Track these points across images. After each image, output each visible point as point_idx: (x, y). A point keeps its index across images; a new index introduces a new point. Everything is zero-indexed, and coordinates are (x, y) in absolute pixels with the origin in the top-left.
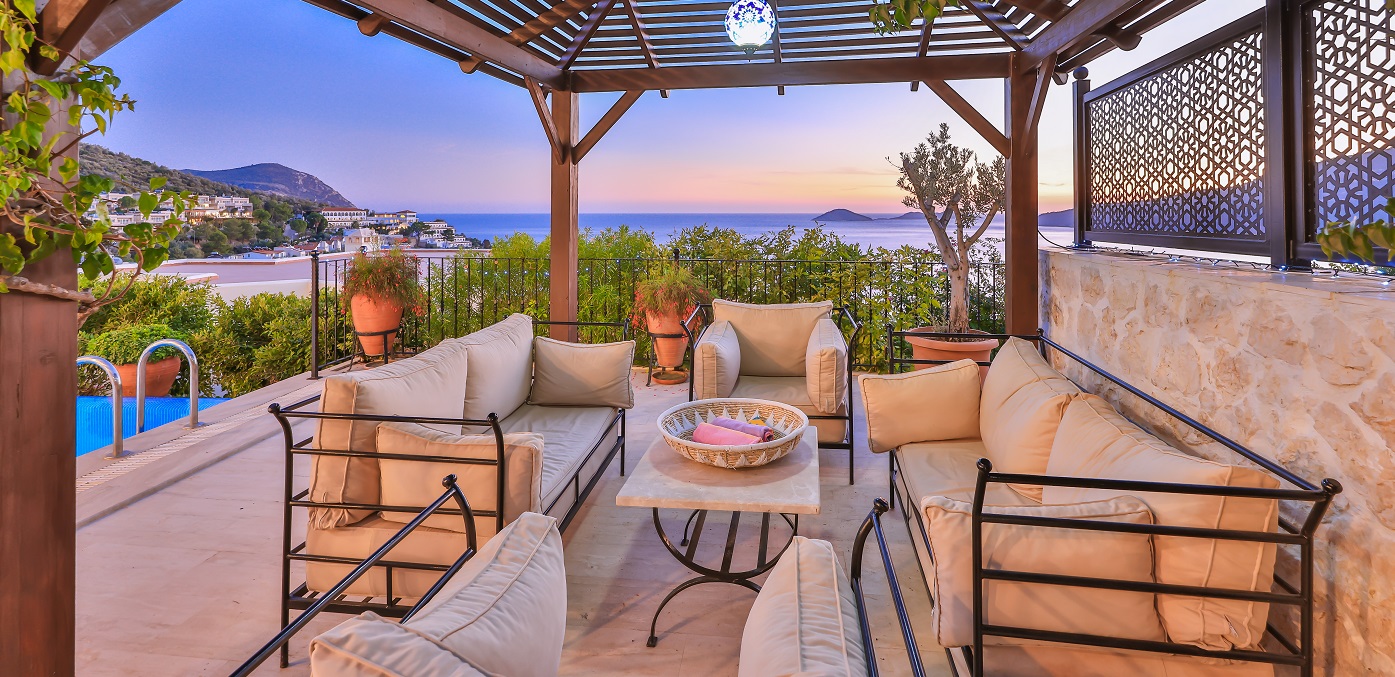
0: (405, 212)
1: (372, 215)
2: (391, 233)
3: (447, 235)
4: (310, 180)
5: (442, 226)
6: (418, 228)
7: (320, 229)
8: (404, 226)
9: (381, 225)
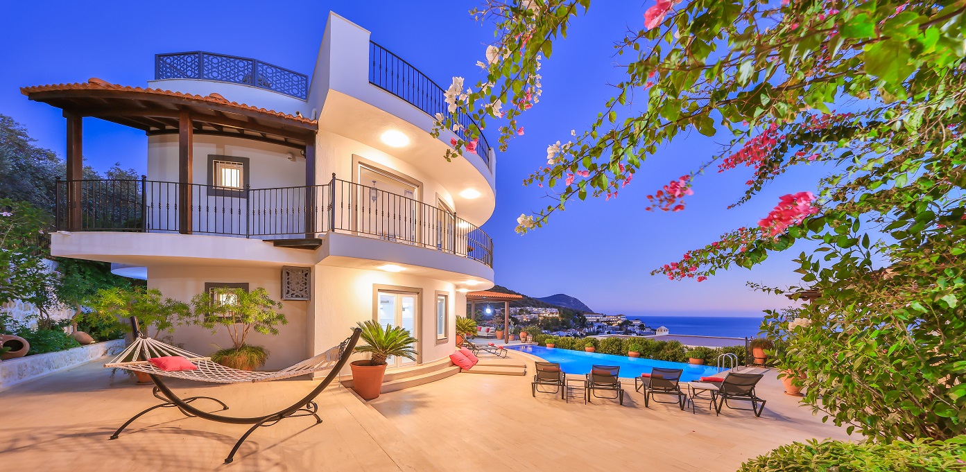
0: (620, 315)
1: (605, 316)
2: (613, 325)
3: (642, 327)
4: (575, 300)
5: (639, 322)
6: (627, 323)
7: (584, 322)
8: (620, 322)
9: (609, 321)
